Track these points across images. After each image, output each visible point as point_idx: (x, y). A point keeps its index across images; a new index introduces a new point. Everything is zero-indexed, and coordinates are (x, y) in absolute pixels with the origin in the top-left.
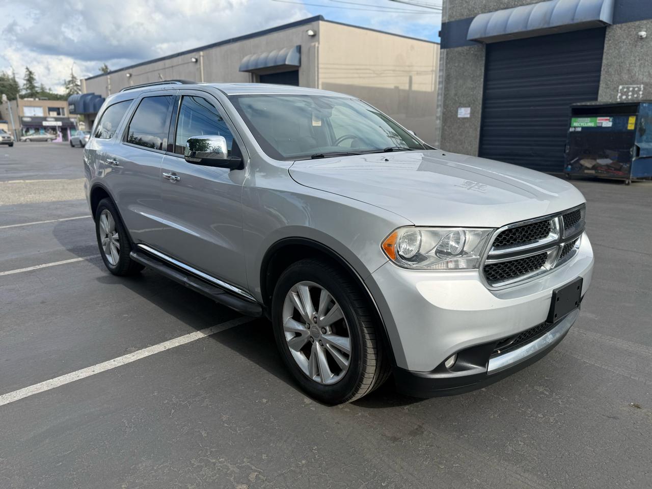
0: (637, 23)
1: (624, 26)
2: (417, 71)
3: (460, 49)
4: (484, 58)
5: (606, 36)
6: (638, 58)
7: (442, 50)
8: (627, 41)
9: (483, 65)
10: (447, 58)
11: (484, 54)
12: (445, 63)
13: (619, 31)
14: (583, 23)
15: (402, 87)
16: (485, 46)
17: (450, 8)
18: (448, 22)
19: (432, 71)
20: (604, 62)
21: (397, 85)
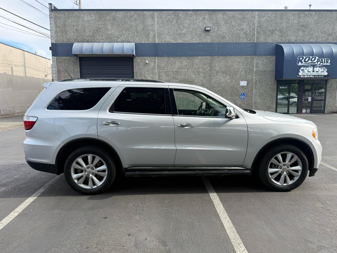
0: (144, 57)
1: (140, 58)
2: (15, 65)
3: (64, 58)
4: (79, 64)
5: (134, 61)
6: (146, 71)
7: (53, 57)
8: (142, 64)
9: (79, 66)
10: (57, 62)
11: (78, 62)
12: (56, 64)
13: (138, 60)
14: (127, 55)
15: (8, 73)
16: (78, 58)
17: (56, 37)
18: (55, 43)
19: (23, 65)
20: (135, 71)
21: (5, 72)
